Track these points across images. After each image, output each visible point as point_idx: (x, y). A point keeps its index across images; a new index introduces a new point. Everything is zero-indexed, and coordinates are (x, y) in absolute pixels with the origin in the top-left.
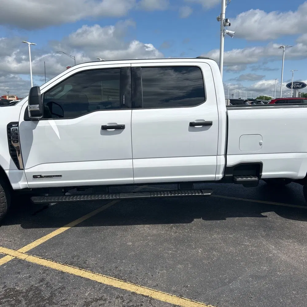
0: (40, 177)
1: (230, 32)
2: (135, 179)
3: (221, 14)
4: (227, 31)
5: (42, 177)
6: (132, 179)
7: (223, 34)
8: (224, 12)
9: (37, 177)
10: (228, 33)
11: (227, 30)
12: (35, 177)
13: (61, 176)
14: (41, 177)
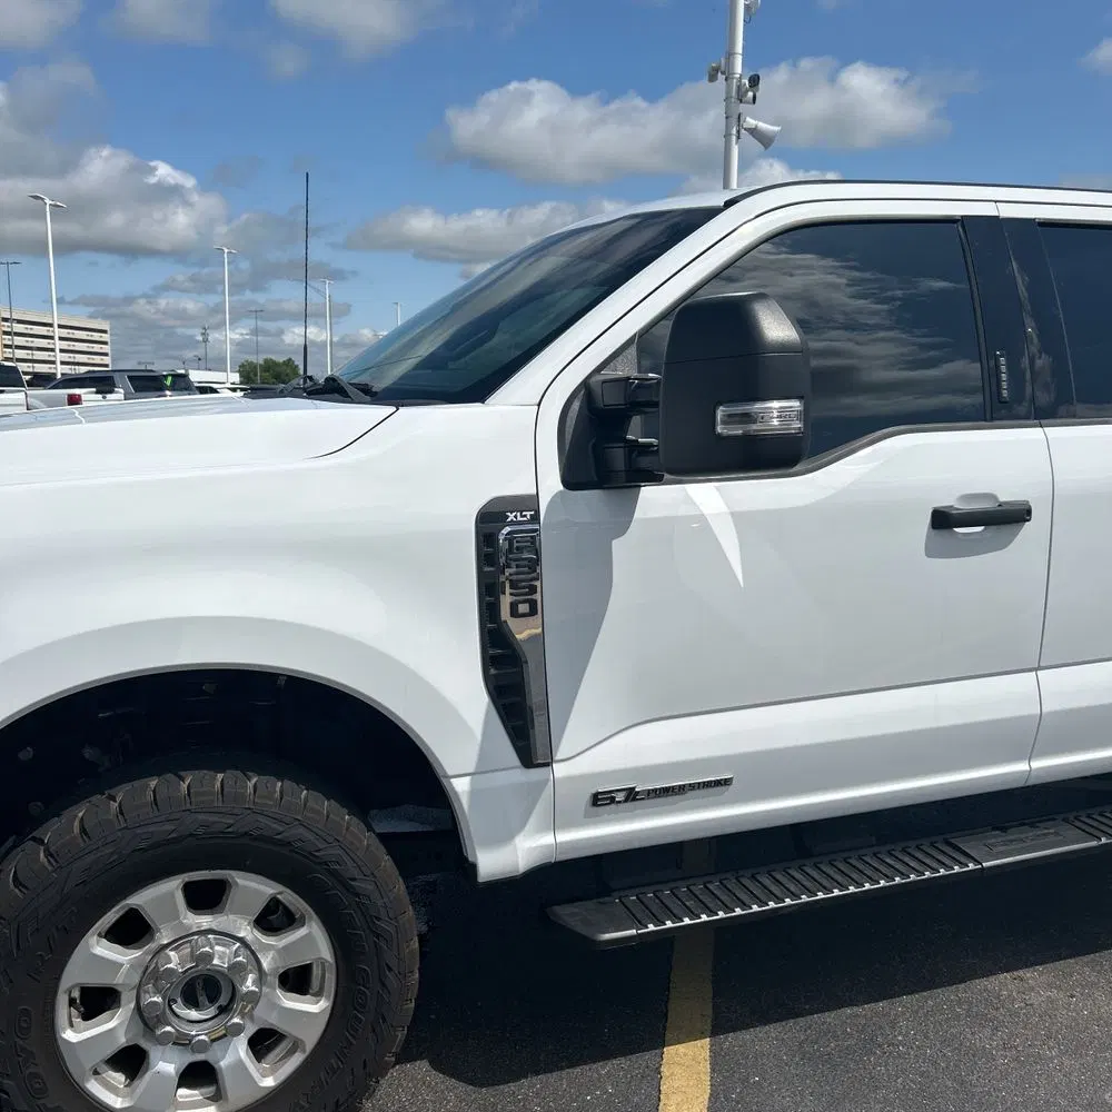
0: (626, 801)
1: (762, 125)
2: (1037, 764)
3: (730, 55)
4: (750, 122)
5: (634, 799)
6: (1022, 767)
7: (734, 131)
8: (739, 48)
9: (612, 800)
10: (753, 132)
11: (748, 119)
12: (601, 800)
13: (727, 782)
14: (632, 795)
